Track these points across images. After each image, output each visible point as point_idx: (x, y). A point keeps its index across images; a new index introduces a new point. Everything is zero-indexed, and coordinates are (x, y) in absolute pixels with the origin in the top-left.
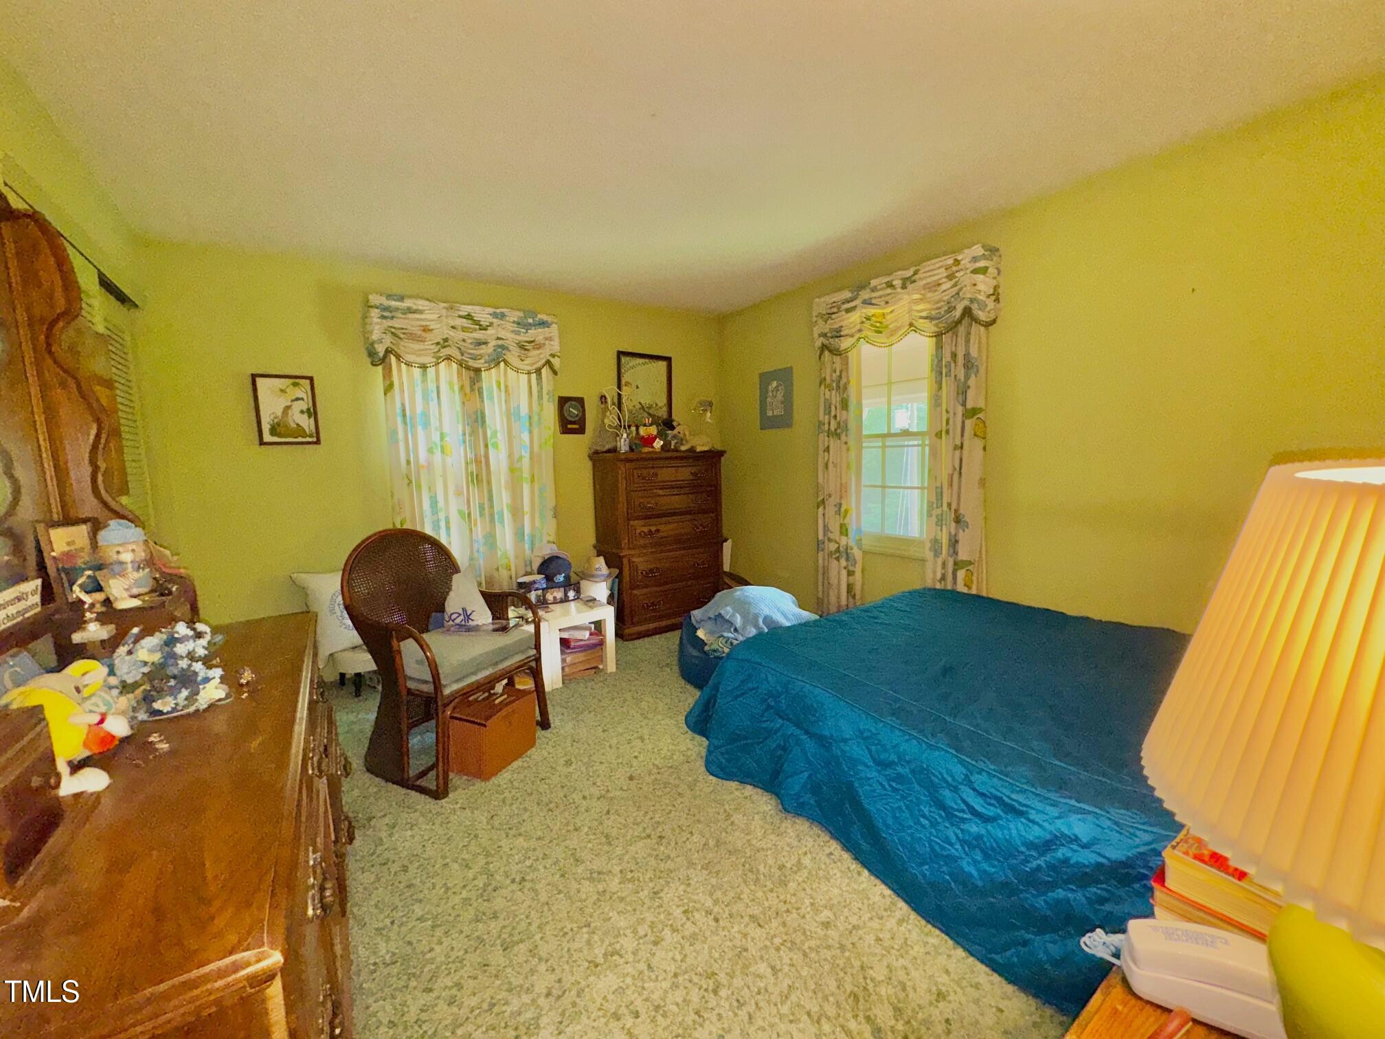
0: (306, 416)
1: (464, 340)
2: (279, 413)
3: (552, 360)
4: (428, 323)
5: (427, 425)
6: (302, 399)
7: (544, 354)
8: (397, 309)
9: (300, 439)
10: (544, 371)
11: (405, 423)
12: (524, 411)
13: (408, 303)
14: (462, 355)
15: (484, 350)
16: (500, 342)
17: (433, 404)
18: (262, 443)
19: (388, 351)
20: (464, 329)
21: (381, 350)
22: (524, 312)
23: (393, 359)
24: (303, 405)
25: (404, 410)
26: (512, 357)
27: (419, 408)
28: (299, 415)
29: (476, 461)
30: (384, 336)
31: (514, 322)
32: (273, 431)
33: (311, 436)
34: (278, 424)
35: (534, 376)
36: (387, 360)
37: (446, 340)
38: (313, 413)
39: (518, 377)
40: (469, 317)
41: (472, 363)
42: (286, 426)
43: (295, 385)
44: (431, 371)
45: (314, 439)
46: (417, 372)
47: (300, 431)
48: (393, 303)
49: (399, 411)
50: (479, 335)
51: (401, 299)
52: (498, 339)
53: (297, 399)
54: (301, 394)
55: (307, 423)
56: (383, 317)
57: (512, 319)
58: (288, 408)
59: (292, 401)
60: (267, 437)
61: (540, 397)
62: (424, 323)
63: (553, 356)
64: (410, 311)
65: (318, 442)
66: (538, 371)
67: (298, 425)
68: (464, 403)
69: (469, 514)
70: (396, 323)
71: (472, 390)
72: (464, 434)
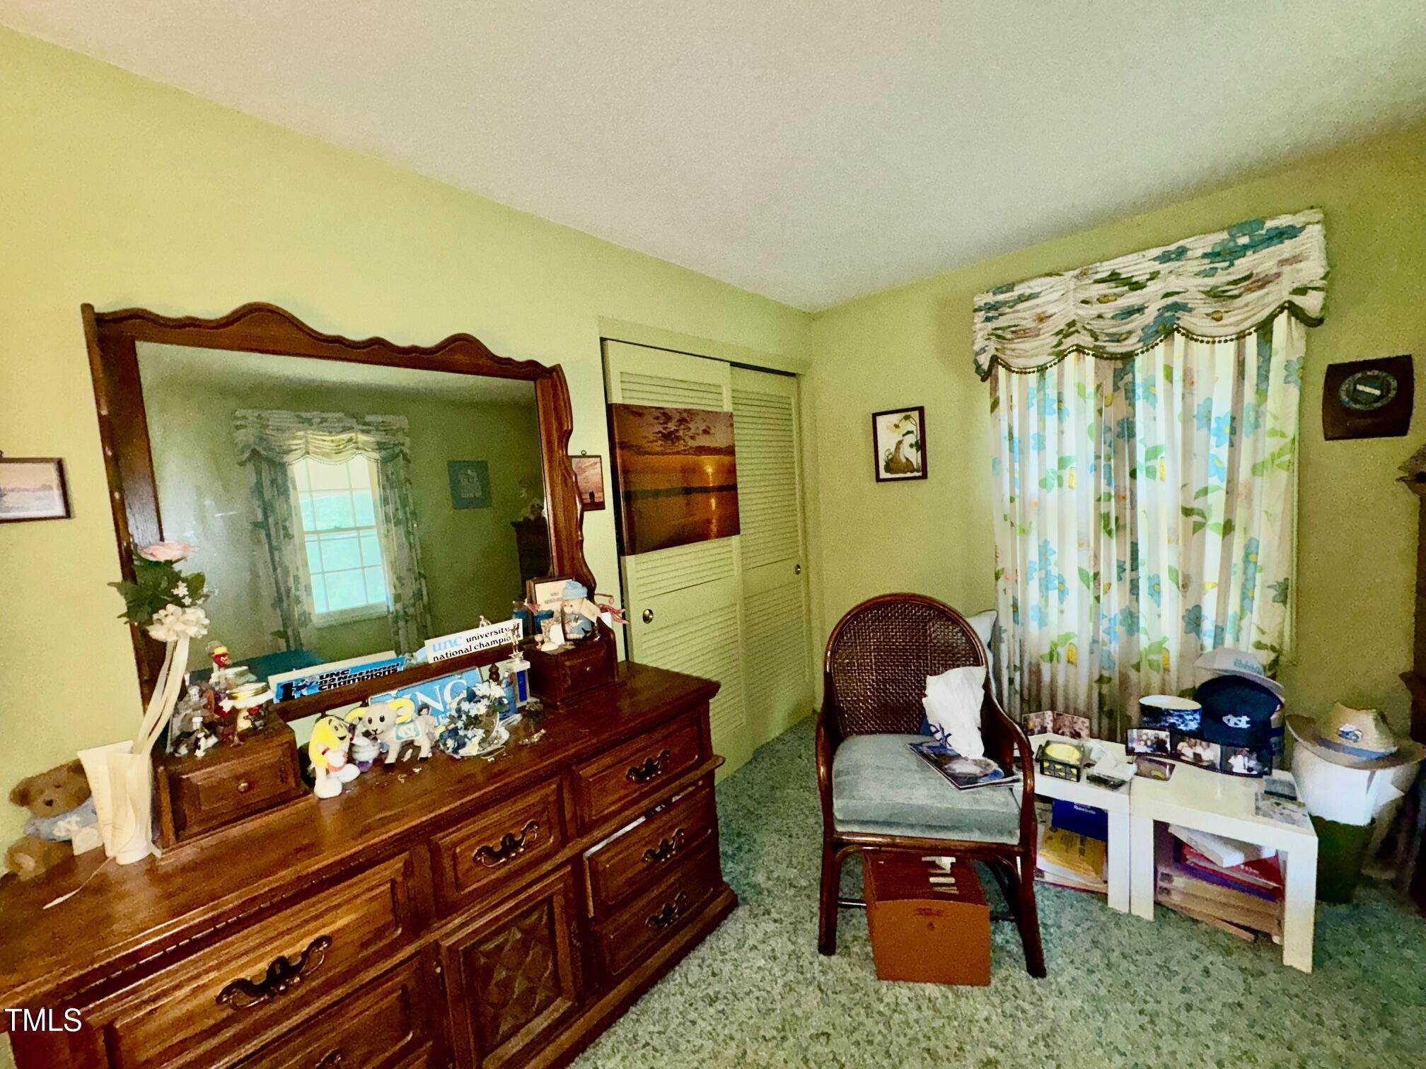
0: (914, 449)
1: (1100, 316)
2: (893, 450)
3: (1298, 300)
4: (1044, 309)
5: (1041, 446)
6: (912, 432)
7: (1279, 292)
8: (1004, 303)
9: (909, 475)
10: (1281, 322)
11: (1011, 450)
12: (1222, 407)
13: (1019, 290)
14: (1096, 340)
15: (1138, 322)
16: (1170, 300)
17: (1052, 420)
18: (878, 480)
19: (994, 360)
20: (1103, 300)
21: (984, 361)
22: (1229, 228)
23: (1001, 371)
24: (912, 439)
25: (1011, 434)
26: (1196, 322)
27: (1033, 429)
28: (909, 449)
29: (1117, 496)
30: (987, 343)
31: (1205, 256)
32: (888, 469)
33: (918, 471)
34: (891, 460)
35: (1252, 341)
36: (993, 372)
37: (1072, 324)
38: (921, 446)
39: (1213, 351)
40: (1114, 277)
41: (1113, 348)
42: (899, 462)
43: (907, 418)
44: (1052, 373)
45: (920, 474)
46: (1033, 378)
47: (909, 466)
48: (1001, 297)
49: (1006, 434)
50: (1133, 299)
51: (1010, 287)
52: (1167, 295)
53: (909, 432)
54: (912, 428)
55: (914, 457)
56: (988, 319)
57: (1199, 252)
58: (900, 442)
59: (904, 435)
60: (883, 475)
61: (1263, 375)
62: (1039, 310)
63: (1302, 291)
64: (1022, 299)
65: (924, 476)
66: (1265, 329)
67: (907, 459)
68: (1100, 411)
69: (1096, 575)
70: (1002, 322)
71: (1116, 388)
72: (1098, 457)
